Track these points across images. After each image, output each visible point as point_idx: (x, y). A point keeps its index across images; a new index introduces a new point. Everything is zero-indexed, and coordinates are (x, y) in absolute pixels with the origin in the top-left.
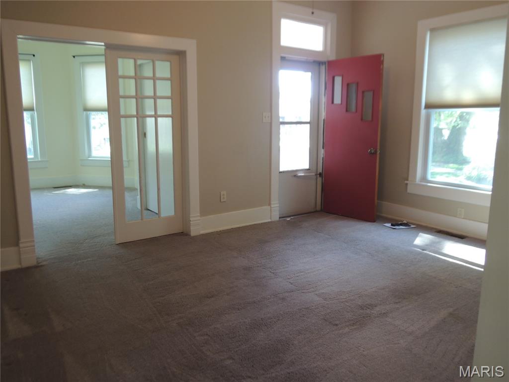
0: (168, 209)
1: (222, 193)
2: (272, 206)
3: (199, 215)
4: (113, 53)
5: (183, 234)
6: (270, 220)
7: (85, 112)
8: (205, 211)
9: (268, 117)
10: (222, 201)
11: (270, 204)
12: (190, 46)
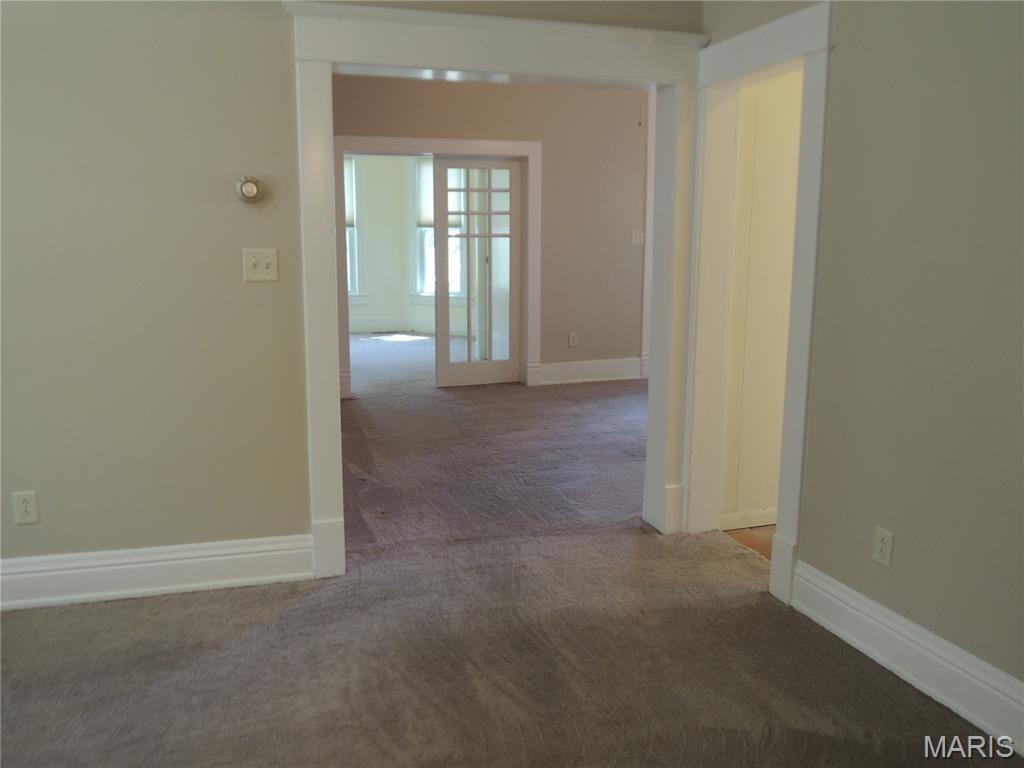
0: (501, 350)
1: (572, 334)
2: (644, 358)
3: (539, 359)
4: (442, 163)
5: (520, 385)
6: (639, 377)
7: (419, 229)
8: (547, 356)
9: (640, 237)
10: (571, 344)
11: (640, 355)
12: (533, 150)
